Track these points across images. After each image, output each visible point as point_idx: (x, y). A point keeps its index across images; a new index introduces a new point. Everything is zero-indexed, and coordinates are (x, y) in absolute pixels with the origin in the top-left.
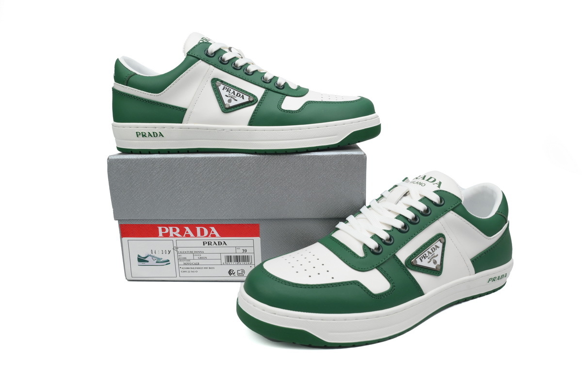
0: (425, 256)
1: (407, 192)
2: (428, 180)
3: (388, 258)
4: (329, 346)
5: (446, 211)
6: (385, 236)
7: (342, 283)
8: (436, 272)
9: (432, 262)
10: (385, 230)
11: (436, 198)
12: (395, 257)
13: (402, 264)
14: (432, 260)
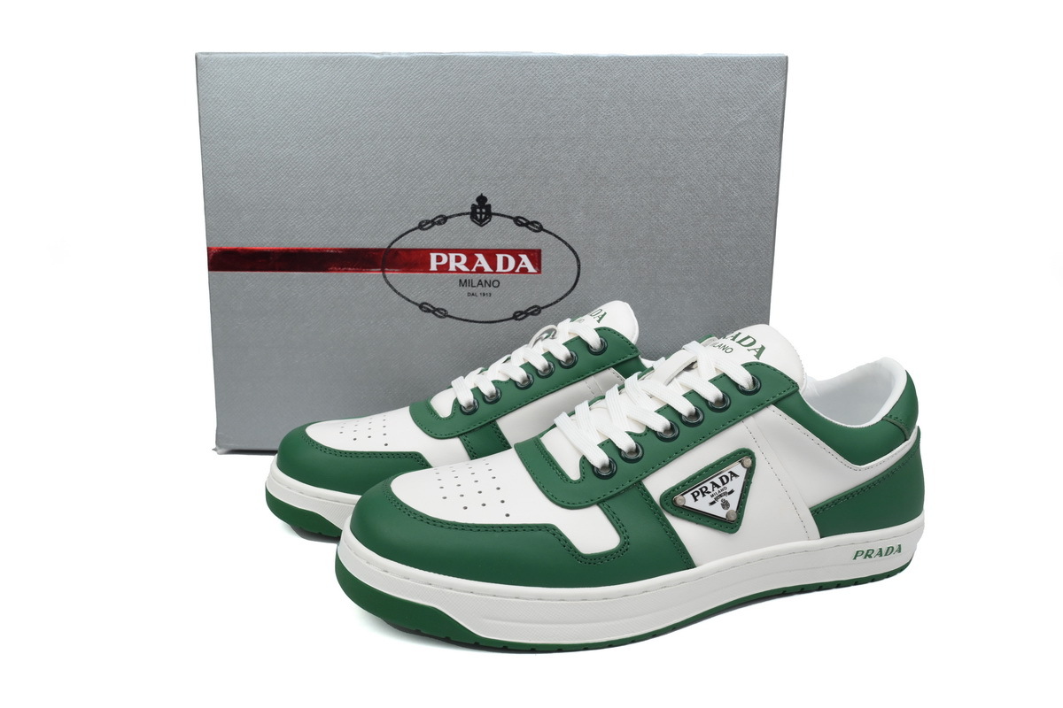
0: (704, 490)
1: (693, 364)
2: (739, 342)
3: (624, 487)
4: (484, 644)
5: (762, 406)
6: (625, 443)
7: (522, 526)
8: (729, 525)
9: (719, 503)
10: (630, 434)
11: (744, 378)
12: (639, 485)
13: (652, 501)
14: (720, 500)
